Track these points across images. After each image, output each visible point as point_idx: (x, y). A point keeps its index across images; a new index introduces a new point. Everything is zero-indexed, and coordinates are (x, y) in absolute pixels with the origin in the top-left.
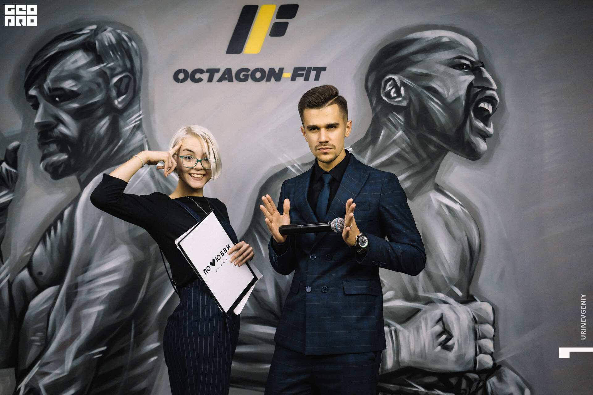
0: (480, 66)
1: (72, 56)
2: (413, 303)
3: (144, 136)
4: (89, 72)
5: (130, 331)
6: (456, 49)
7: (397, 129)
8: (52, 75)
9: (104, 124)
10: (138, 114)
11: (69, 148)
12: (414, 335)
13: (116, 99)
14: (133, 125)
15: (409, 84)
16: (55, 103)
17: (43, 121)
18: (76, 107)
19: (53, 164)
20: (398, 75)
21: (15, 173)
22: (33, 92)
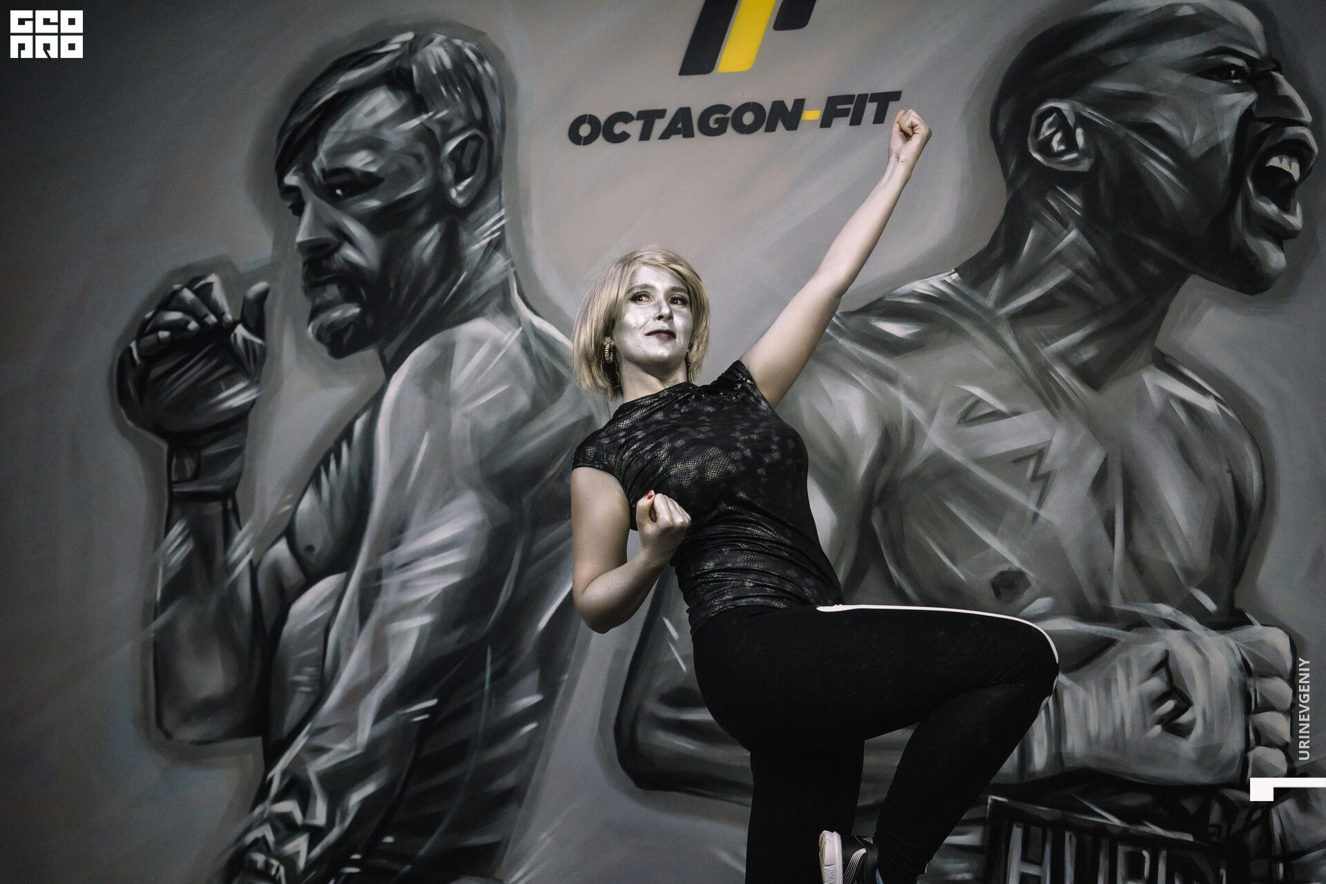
0: (1271, 68)
1: (367, 100)
2: (1097, 625)
3: (508, 262)
4: (399, 133)
5: (484, 669)
6: (1212, 31)
8: (329, 142)
9: (430, 239)
10: (497, 217)
11: (363, 292)
12: (1098, 696)
13: (452, 187)
14: (488, 240)
15: (1096, 120)
16: (335, 201)
17: (313, 238)
18: (374, 207)
19: (332, 325)
20: (1070, 101)
21: (261, 346)
22: (291, 179)
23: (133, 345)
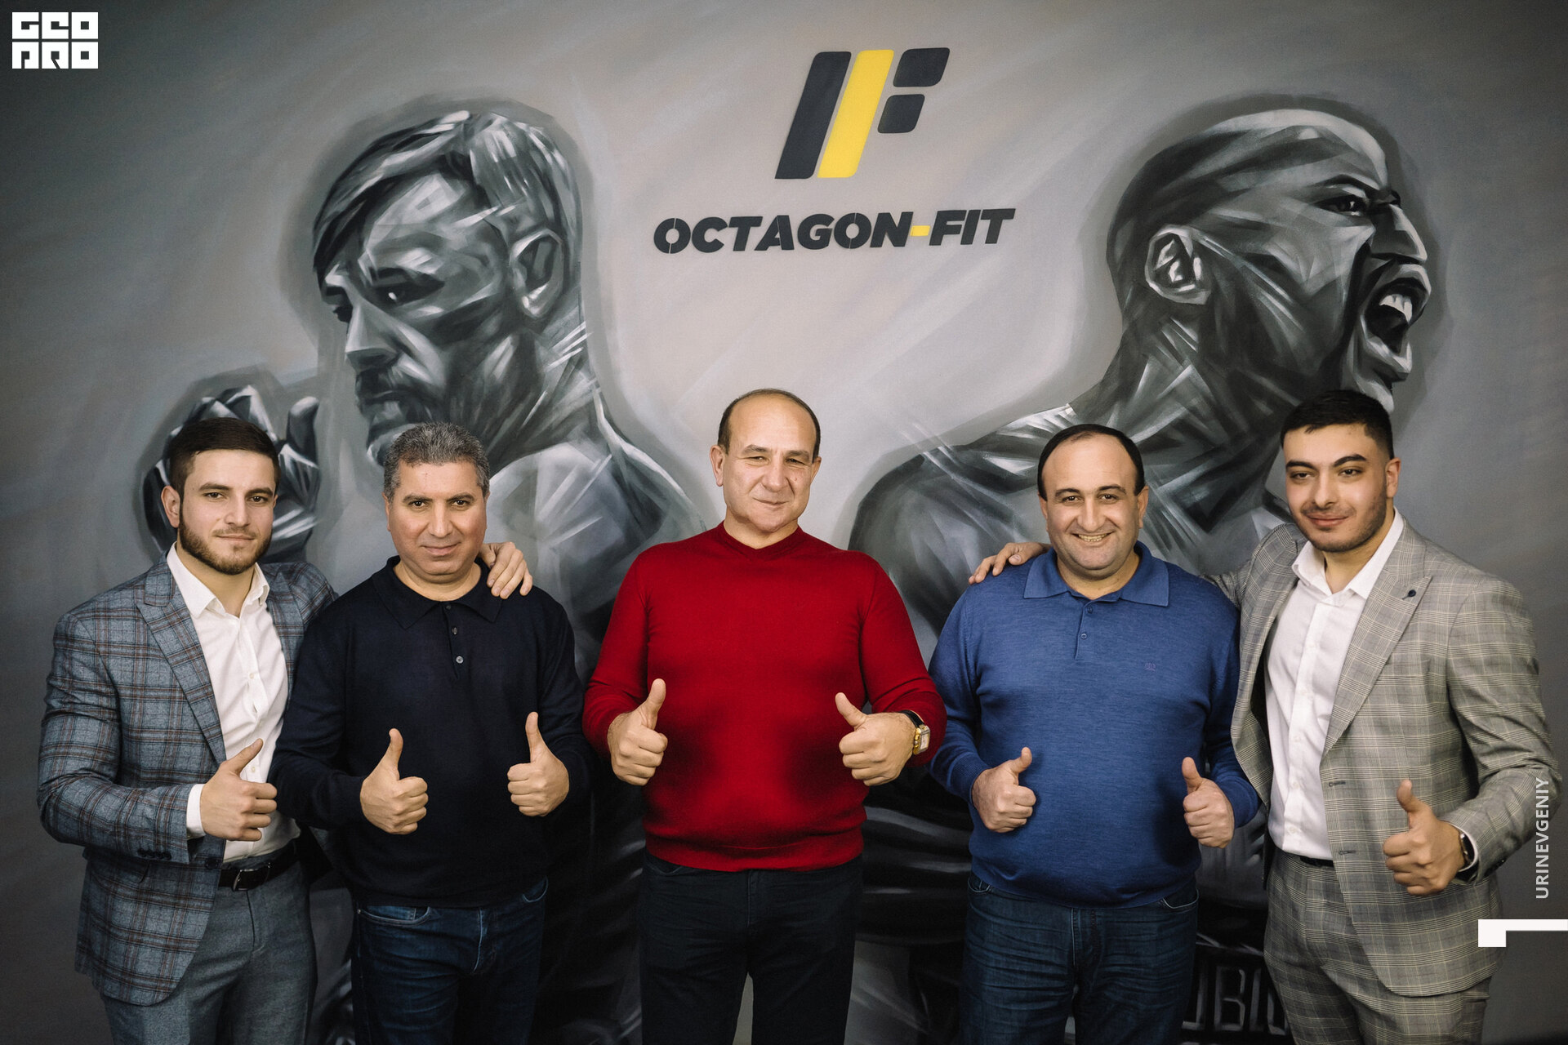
0: (1390, 201)
3: (592, 382)
4: (458, 230)
6: (1334, 158)
7: (1180, 360)
8: (377, 233)
9: (502, 355)
10: (577, 331)
11: (428, 411)
13: (525, 296)
14: (568, 356)
15: (1216, 251)
16: (388, 307)
17: (364, 348)
18: (435, 315)
20: (1188, 227)
21: (313, 469)
22: (334, 279)
23: (160, 465)
